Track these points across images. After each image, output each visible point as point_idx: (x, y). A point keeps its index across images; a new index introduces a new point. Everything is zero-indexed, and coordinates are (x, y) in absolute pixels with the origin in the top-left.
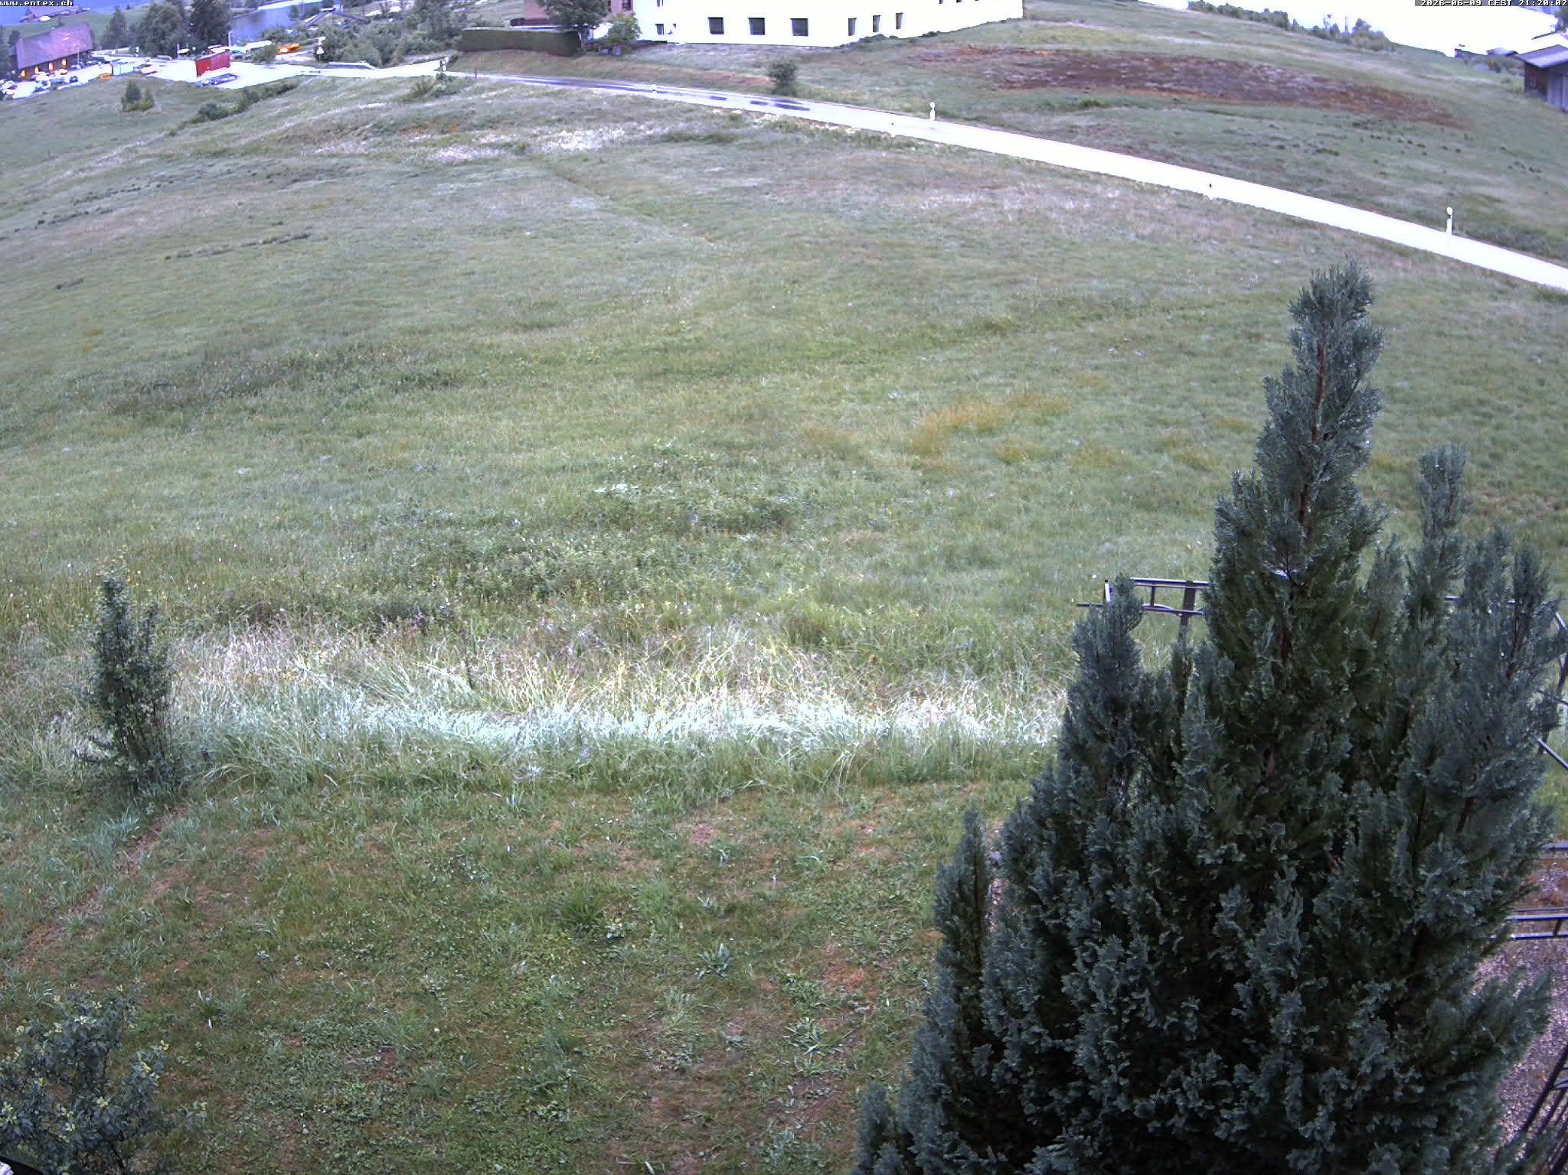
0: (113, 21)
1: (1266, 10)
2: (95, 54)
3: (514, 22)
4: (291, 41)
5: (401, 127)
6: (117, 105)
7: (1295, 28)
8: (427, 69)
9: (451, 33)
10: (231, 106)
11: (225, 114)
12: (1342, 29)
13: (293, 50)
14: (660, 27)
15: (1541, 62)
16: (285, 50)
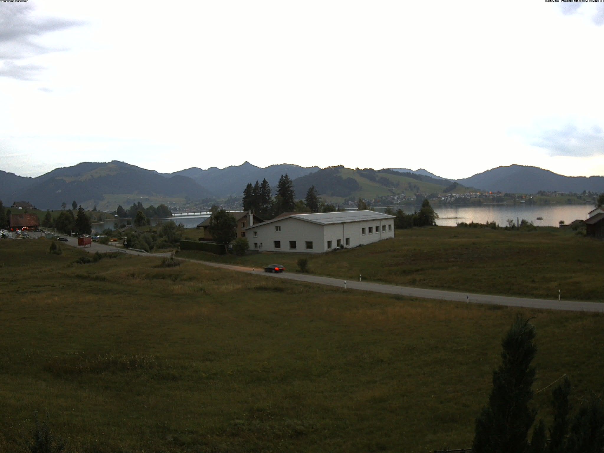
0: (46, 215)
1: (487, 223)
2: (40, 228)
3: (200, 239)
4: (115, 237)
5: (156, 276)
6: (48, 250)
7: (499, 228)
8: (167, 254)
9: (176, 241)
10: (91, 259)
11: (88, 262)
12: (516, 225)
13: (115, 241)
14: (256, 244)
15: (592, 222)
16: (112, 240)
